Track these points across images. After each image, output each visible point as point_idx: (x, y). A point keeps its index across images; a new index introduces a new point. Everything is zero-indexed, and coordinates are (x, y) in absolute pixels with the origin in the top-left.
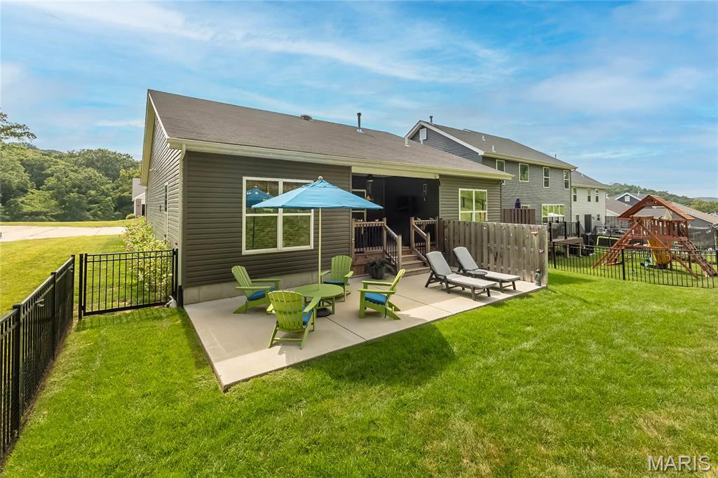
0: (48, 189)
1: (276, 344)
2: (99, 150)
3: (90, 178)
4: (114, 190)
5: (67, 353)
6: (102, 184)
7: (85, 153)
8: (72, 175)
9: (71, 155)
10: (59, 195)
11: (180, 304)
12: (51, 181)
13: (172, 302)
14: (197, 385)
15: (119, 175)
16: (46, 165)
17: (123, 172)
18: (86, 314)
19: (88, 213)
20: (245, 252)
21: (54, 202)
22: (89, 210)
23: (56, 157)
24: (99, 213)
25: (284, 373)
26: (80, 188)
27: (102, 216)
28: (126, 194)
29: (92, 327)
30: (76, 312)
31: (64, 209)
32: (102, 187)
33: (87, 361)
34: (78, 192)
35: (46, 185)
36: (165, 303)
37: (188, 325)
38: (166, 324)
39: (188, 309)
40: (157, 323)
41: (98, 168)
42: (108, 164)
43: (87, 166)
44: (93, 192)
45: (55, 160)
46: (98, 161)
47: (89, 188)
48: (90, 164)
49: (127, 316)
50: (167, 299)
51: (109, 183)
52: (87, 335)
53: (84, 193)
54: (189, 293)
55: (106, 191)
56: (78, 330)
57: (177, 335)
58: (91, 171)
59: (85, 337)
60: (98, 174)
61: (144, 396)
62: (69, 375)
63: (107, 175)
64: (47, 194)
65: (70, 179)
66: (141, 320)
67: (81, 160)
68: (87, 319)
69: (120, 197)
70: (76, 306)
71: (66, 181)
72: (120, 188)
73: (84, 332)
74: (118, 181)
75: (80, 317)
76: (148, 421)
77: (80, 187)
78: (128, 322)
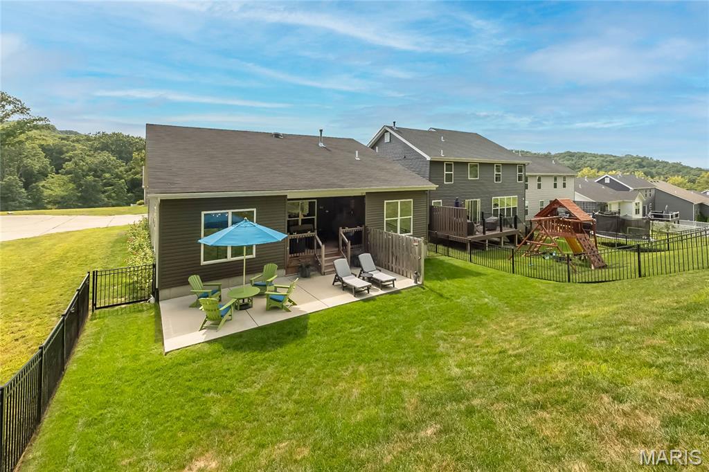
0: (68, 173)
1: (205, 329)
2: (114, 134)
3: (105, 162)
4: (127, 172)
5: (85, 334)
6: (116, 167)
7: (100, 137)
8: (88, 159)
9: (88, 139)
10: (76, 178)
11: (157, 300)
12: (69, 166)
13: (152, 299)
14: (151, 352)
15: (132, 157)
16: (64, 149)
17: (135, 155)
18: (96, 309)
19: (103, 196)
20: (203, 263)
21: (71, 186)
22: (104, 192)
23: (73, 141)
24: (113, 195)
25: (199, 346)
26: (97, 172)
27: (116, 198)
28: (138, 176)
29: (100, 318)
30: (90, 306)
31: (80, 192)
32: (117, 170)
33: (96, 339)
34: (94, 176)
35: (65, 169)
36: (147, 300)
37: (158, 316)
38: (145, 315)
39: (161, 304)
40: (139, 315)
41: (113, 151)
42: (122, 147)
43: (102, 150)
44: (107, 175)
45: (72, 144)
46: (112, 144)
47: (103, 171)
48: (105, 147)
49: (122, 309)
50: (149, 297)
51: (123, 166)
52: (97, 323)
53: (99, 177)
54: (162, 293)
55: (119, 173)
56: (91, 320)
57: (149, 323)
58: (105, 155)
59: (95, 324)
60: (112, 158)
61: (123, 357)
62: (87, 346)
63: (120, 158)
64: (66, 178)
65: (87, 163)
66: (130, 312)
67: (96, 144)
68: (97, 312)
69: (133, 180)
70: (91, 301)
71: (83, 165)
72: (133, 170)
73: (95, 321)
74: (131, 163)
75: (93, 311)
76: (123, 369)
77: (95, 171)
78: (122, 314)
